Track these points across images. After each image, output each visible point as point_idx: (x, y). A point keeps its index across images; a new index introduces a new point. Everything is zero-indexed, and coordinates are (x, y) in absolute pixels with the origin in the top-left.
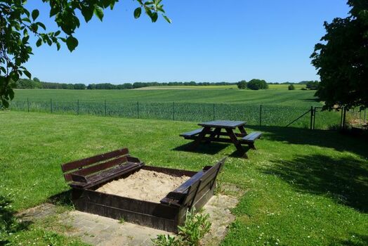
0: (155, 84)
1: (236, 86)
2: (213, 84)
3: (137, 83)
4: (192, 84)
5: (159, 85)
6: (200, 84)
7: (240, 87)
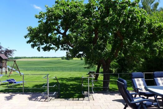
0: (25, 58)
1: (61, 59)
2: (51, 58)
3: (16, 57)
4: (42, 57)
5: (27, 58)
6: (45, 58)
7: (62, 59)
